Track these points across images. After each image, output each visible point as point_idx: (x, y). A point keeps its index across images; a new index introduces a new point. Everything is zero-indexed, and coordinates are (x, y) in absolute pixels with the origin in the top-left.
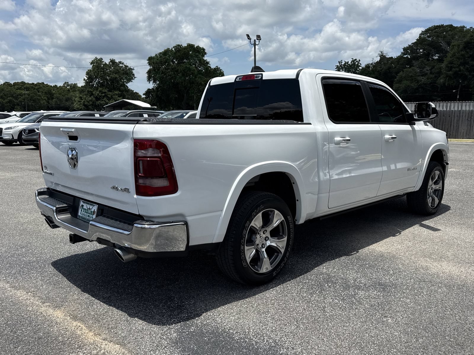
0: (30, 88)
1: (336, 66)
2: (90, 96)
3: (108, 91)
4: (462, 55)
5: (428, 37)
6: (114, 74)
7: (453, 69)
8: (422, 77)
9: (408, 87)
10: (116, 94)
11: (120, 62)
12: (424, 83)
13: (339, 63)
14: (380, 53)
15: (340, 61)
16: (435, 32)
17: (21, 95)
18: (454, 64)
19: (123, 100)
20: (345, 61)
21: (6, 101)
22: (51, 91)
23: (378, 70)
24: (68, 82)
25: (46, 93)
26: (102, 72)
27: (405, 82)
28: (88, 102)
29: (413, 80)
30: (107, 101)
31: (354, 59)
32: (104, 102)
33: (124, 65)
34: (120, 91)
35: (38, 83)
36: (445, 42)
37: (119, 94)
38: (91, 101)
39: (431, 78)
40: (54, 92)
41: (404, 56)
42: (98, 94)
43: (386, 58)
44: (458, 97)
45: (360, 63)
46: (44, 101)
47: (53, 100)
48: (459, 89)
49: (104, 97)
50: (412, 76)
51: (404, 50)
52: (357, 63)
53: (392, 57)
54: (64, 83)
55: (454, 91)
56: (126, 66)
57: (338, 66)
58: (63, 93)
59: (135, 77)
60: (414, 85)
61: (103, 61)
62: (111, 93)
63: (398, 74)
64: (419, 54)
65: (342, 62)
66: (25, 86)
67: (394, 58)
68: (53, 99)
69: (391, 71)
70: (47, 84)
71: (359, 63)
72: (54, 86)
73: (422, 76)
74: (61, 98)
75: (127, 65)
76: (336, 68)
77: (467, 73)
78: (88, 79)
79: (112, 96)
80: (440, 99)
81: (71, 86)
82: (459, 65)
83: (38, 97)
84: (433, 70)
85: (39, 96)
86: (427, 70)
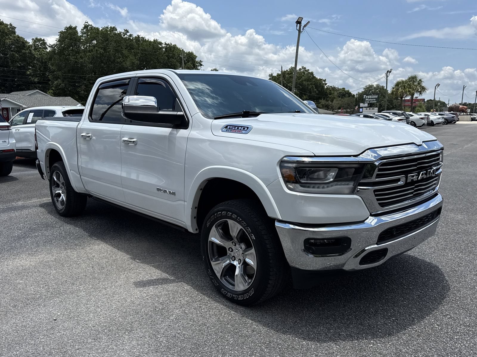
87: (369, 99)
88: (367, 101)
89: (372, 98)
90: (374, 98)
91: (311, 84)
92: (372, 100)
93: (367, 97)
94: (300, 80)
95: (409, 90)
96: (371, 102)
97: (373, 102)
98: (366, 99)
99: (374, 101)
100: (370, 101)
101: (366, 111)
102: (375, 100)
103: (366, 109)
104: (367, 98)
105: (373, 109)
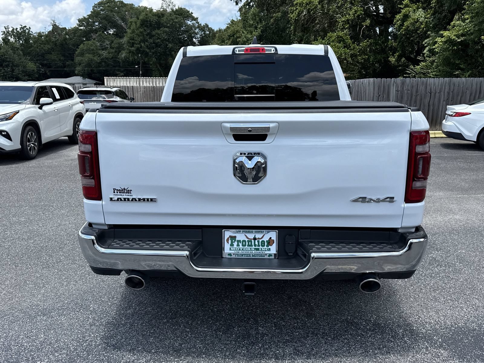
1: (2, 32)
4: (141, 32)
5: (101, 10)
7: (135, 45)
8: (103, 52)
9: (91, 60)
12: (106, 57)
13: (6, 29)
14: (52, 22)
15: (6, 26)
16: (108, 6)
18: (135, 40)
20: (12, 27)
23: (52, 41)
27: (87, 55)
29: (95, 53)
31: (23, 26)
36: (119, 17)
39: (112, 53)
41: (80, 28)
43: (59, 28)
44: (141, 73)
45: (32, 31)
48: (141, 65)
50: (93, 50)
51: (79, 21)
52: (27, 31)
53: (65, 28)
55: (136, 67)
57: (4, 31)
60: (97, 59)
63: (79, 47)
64: (94, 27)
65: (9, 28)
67: (67, 29)
69: (68, 43)
71: (30, 31)
73: (103, 50)
76: (3, 35)
77: (148, 50)
80: (122, 74)
82: (140, 42)
84: (113, 44)
86: (107, 44)
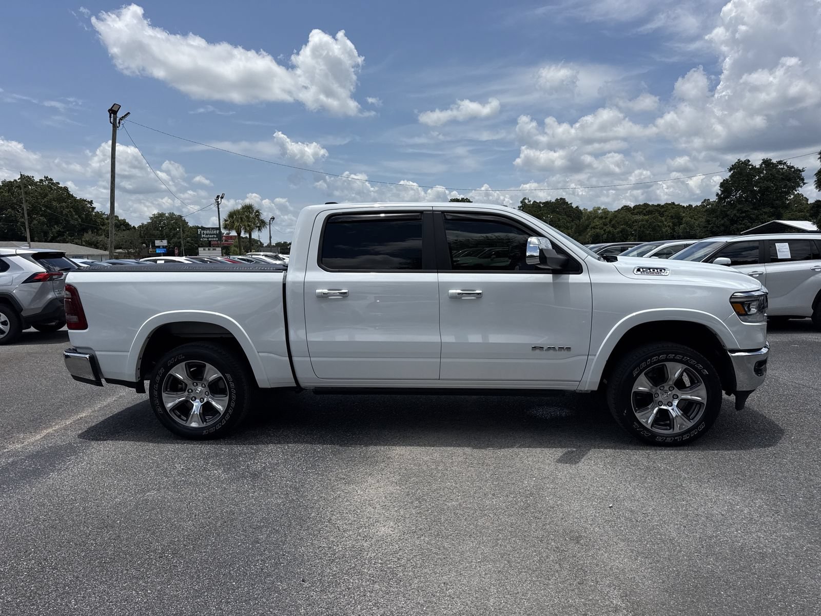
0: (653, 212)
2: (723, 218)
3: (751, 209)
6: (765, 182)
10: (765, 213)
11: (780, 163)
17: (636, 221)
19: (774, 222)
21: (618, 230)
22: (679, 214)
24: (709, 200)
25: (672, 217)
26: (745, 181)
28: (718, 227)
30: (749, 224)
32: (744, 226)
33: (787, 166)
34: (772, 208)
35: (667, 203)
37: (771, 212)
38: (723, 225)
40: (684, 214)
42: (735, 215)
46: (667, 228)
47: (681, 226)
49: (744, 218)
54: (703, 201)
56: (791, 167)
58: (697, 215)
59: (804, 184)
61: (750, 163)
62: (756, 211)
66: (648, 209)
68: (681, 224)
70: (679, 205)
72: (687, 206)
74: (692, 223)
75: (791, 165)
78: (723, 192)
79: (757, 216)
81: (712, 205)
83: (659, 224)
85: (662, 222)
87: (207, 234)
88: (204, 237)
89: (210, 234)
90: (214, 234)
91: (67, 207)
92: (211, 236)
93: (203, 232)
94: (45, 199)
95: (248, 225)
96: (210, 239)
97: (212, 239)
98: (202, 235)
99: (214, 238)
100: (208, 238)
101: (205, 252)
102: (215, 236)
103: (204, 249)
104: (204, 234)
105: (214, 250)
